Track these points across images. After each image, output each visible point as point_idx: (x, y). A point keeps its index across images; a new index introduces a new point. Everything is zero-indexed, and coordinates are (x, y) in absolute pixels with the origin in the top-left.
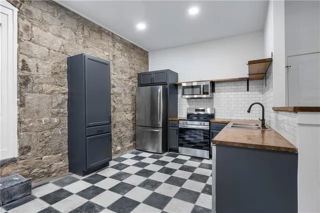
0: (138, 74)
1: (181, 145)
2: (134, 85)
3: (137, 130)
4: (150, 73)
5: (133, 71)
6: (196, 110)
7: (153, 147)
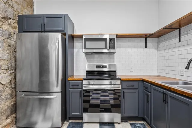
0: (19, 16)
1: (86, 110)
2: (12, 30)
3: (18, 98)
4: (39, 17)
5: (10, 10)
6: (97, 67)
7: (45, 119)
